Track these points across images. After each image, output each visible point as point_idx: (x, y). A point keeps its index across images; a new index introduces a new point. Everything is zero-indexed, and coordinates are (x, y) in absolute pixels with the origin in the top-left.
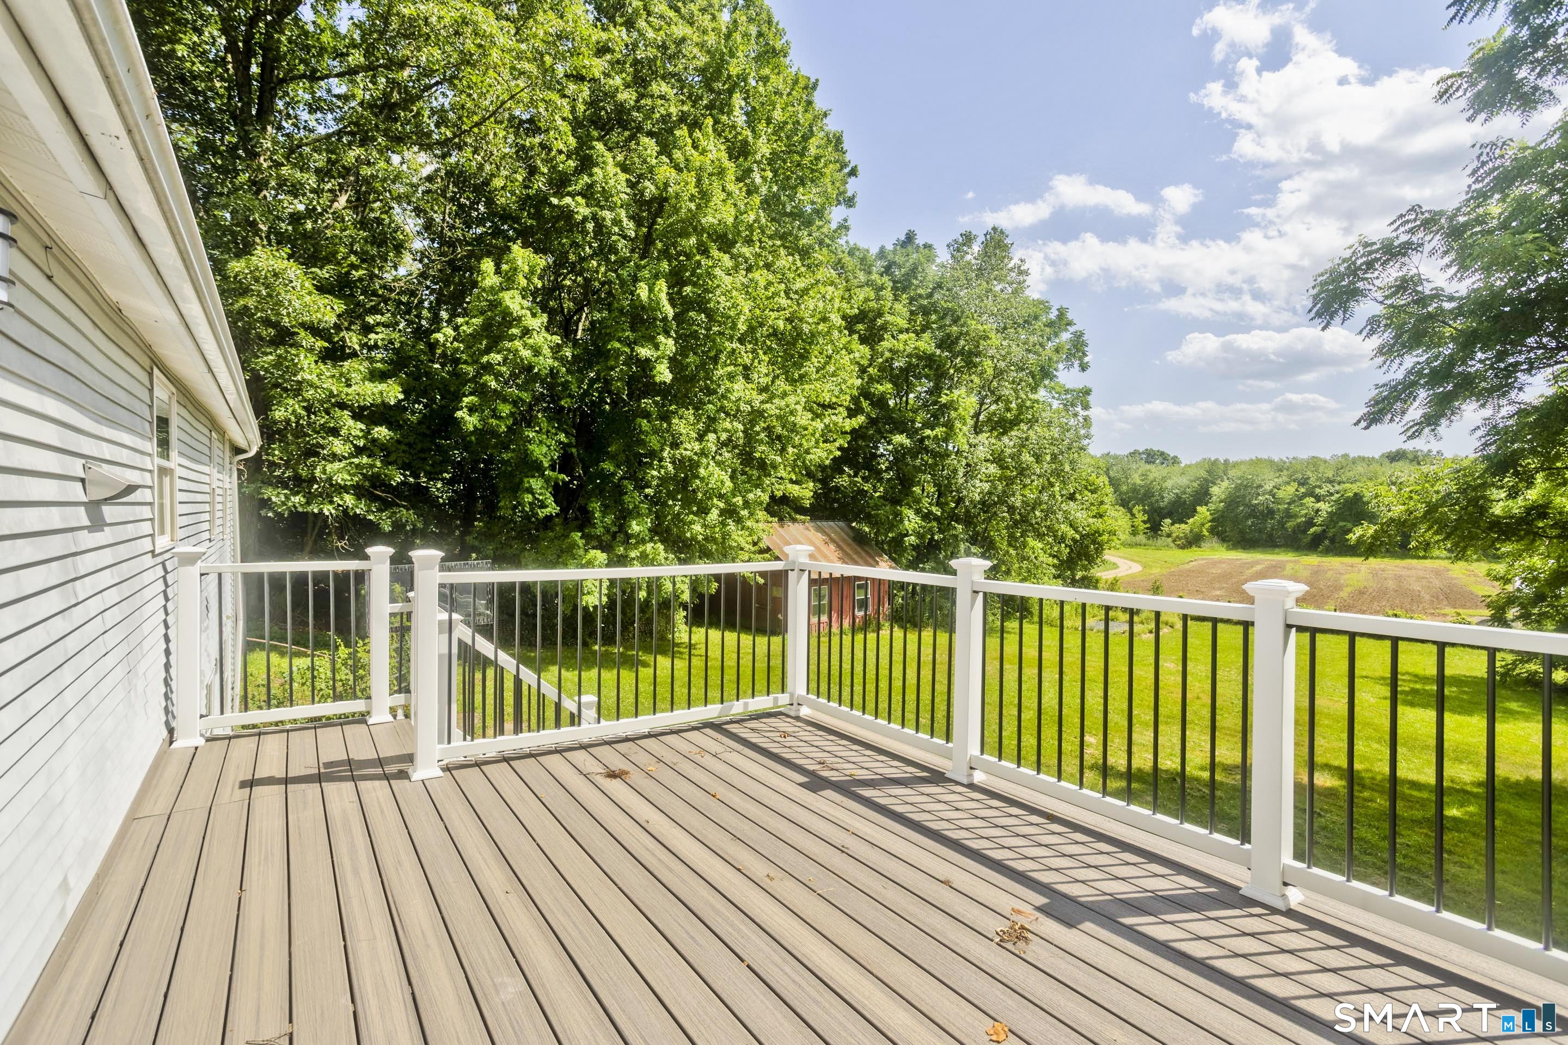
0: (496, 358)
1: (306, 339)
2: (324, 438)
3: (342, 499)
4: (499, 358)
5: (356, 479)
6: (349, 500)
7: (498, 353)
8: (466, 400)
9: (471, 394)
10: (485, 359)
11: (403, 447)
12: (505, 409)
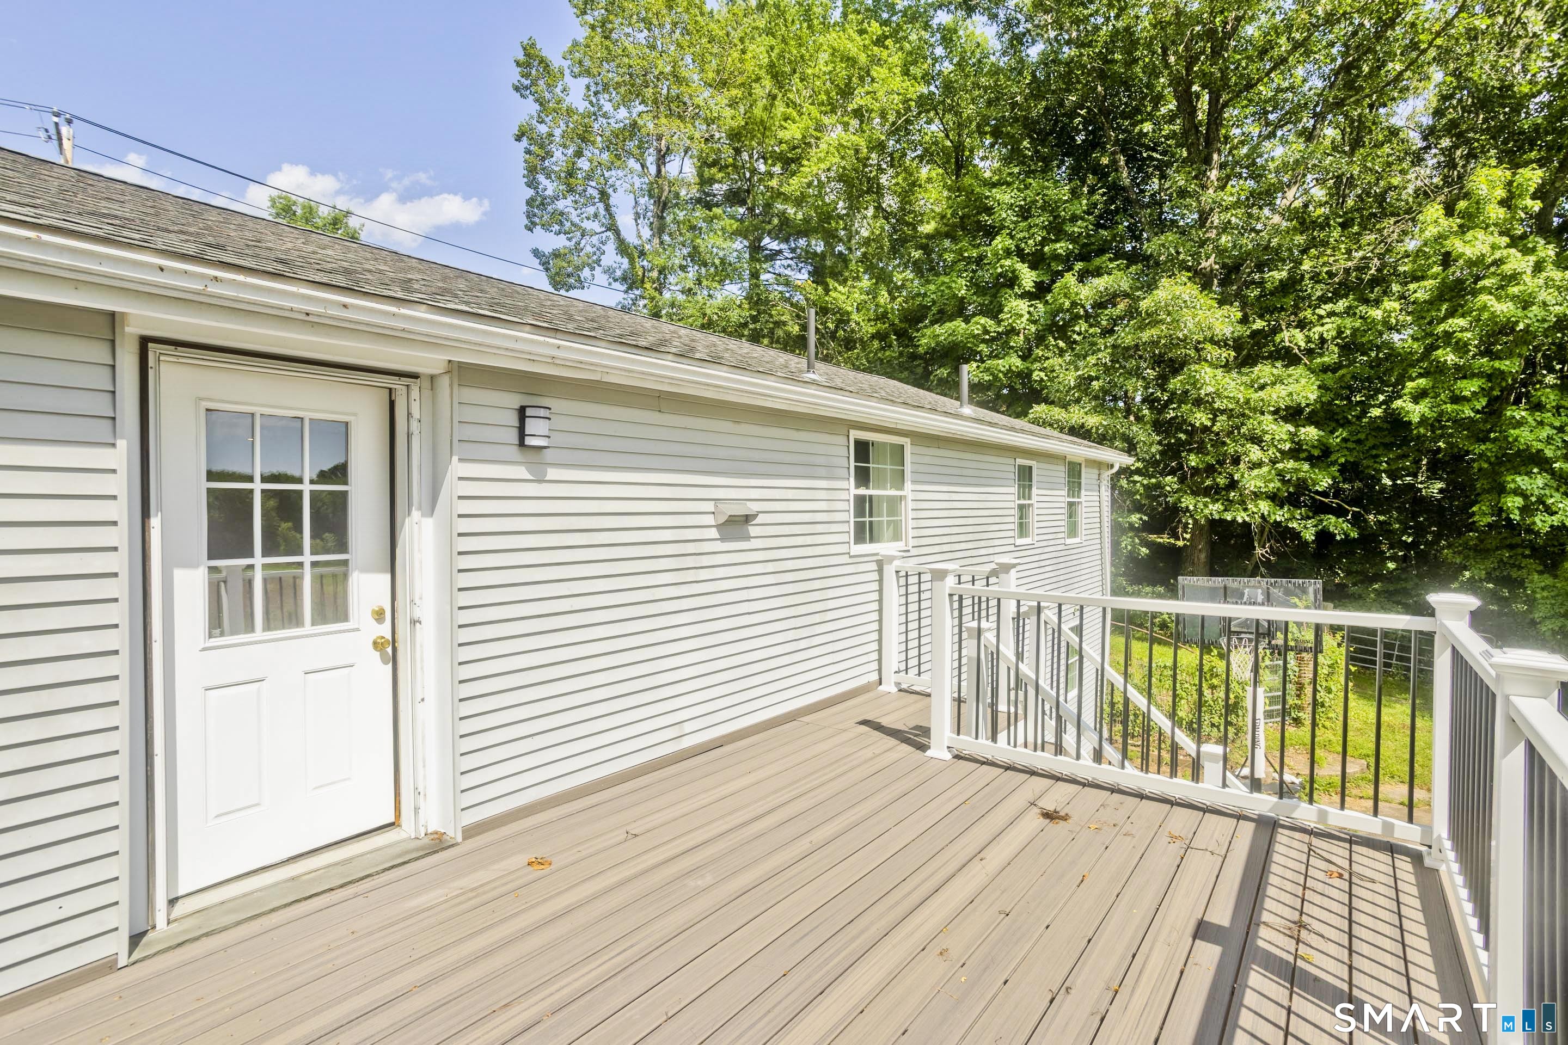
0: (1458, 322)
1: (1212, 352)
2: (1243, 446)
3: (1256, 506)
4: (1462, 322)
5: (1271, 485)
6: (1264, 506)
7: (1463, 316)
8: (1410, 385)
9: (1421, 375)
10: (1441, 328)
11: (1350, 445)
12: (1469, 387)
